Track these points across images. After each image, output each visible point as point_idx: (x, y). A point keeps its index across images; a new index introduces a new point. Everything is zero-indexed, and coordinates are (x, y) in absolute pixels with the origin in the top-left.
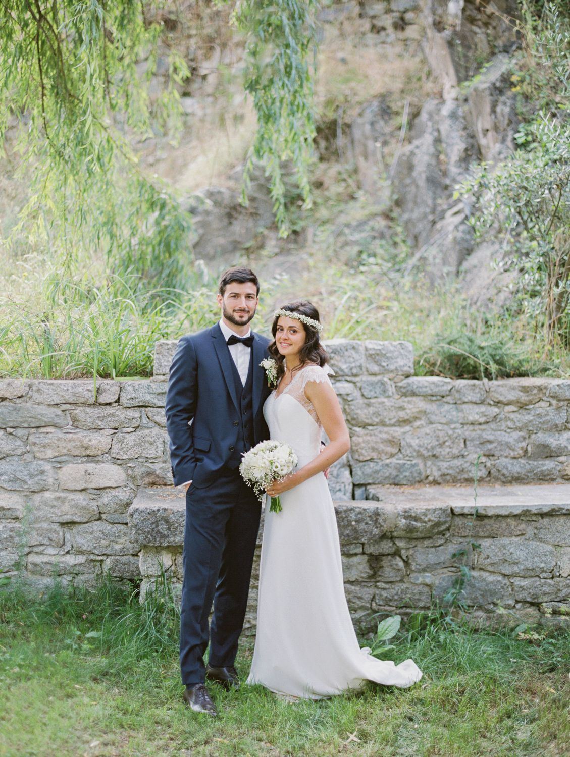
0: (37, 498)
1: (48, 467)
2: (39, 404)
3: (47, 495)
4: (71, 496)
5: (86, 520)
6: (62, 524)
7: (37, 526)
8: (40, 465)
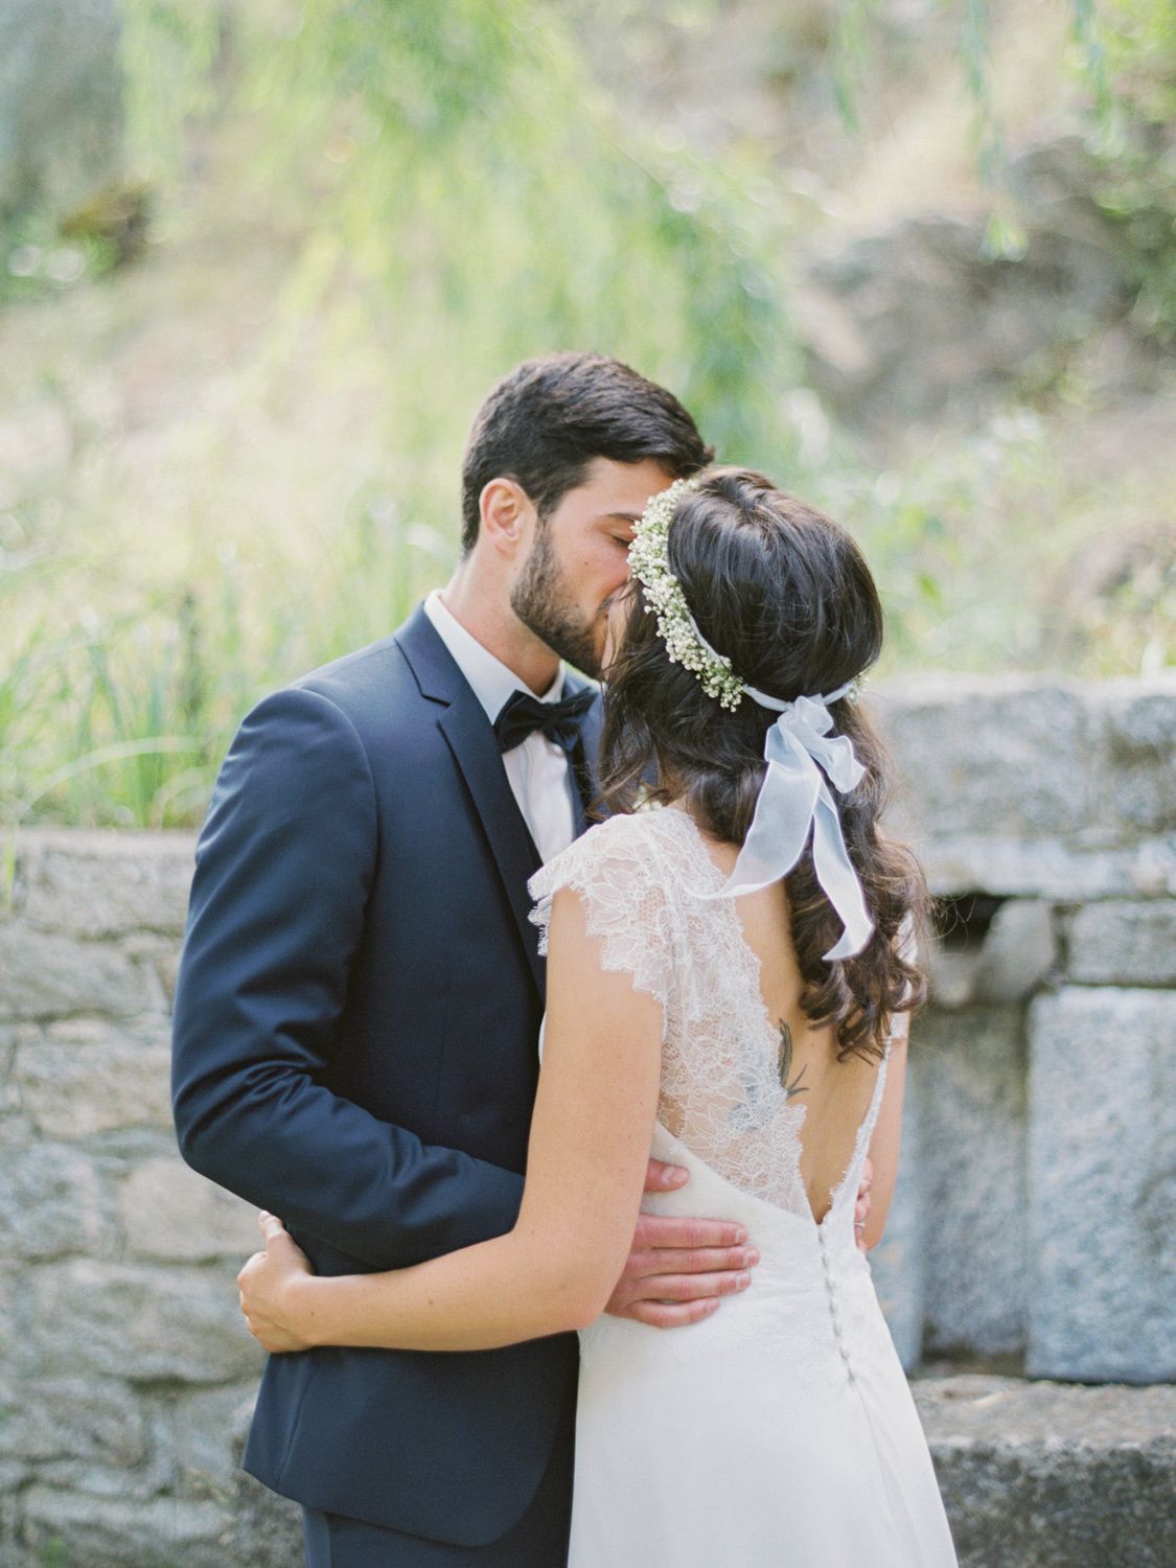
0: (47, 1282)
1: (79, 1170)
2: (49, 931)
3: (84, 1273)
4: (164, 1282)
5: (216, 1373)
6: (144, 1386)
7: (49, 1386)
8: (55, 1163)
